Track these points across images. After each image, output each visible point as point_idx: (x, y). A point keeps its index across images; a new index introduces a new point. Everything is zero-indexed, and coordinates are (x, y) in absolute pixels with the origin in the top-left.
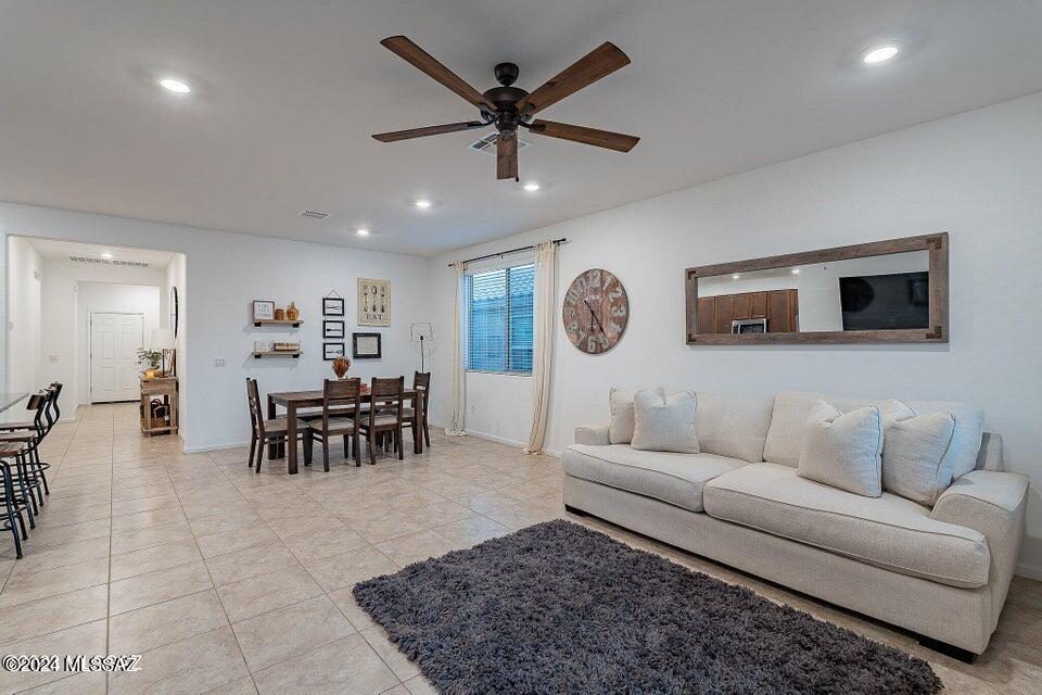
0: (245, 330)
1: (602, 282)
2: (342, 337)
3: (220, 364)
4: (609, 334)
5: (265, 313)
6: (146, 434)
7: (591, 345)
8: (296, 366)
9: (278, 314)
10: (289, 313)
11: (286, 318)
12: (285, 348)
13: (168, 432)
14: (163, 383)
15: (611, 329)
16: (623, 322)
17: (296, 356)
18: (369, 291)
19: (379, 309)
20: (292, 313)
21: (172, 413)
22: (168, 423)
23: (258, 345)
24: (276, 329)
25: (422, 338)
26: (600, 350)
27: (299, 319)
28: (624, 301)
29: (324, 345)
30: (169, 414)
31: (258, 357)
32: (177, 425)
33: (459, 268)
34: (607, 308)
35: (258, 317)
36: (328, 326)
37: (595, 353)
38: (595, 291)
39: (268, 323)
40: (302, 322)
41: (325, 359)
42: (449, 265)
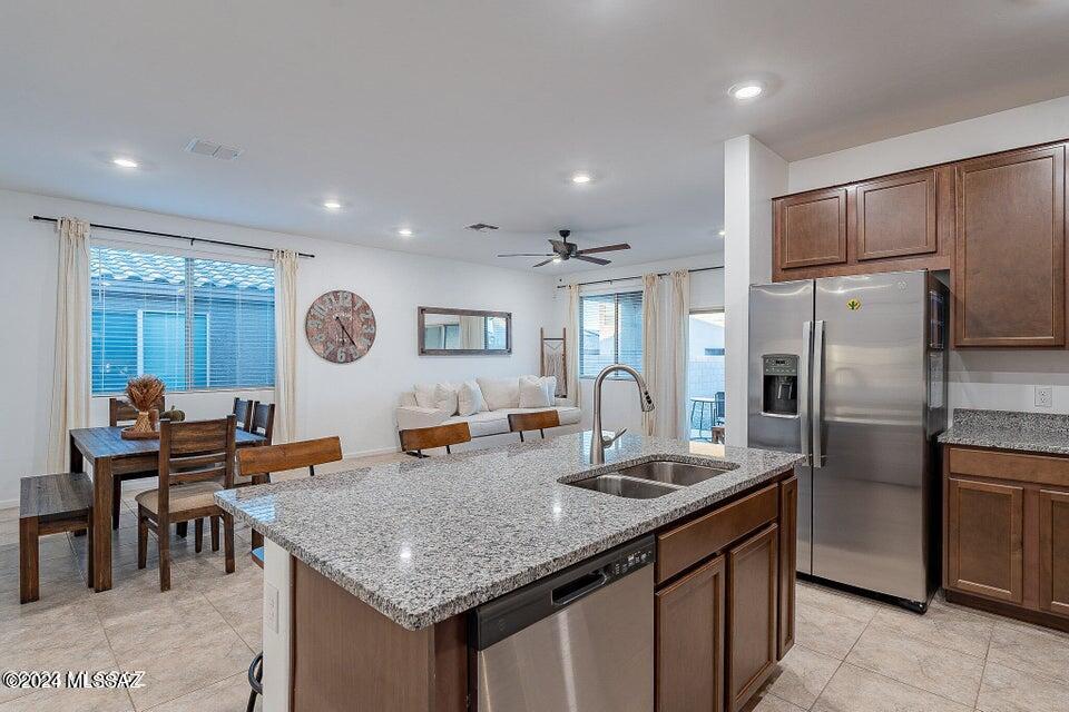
1: (354, 304)
4: (360, 347)
7: (340, 355)
15: (360, 344)
16: (371, 338)
26: (350, 359)
28: (371, 322)
34: (357, 325)
37: (346, 362)
38: (346, 310)
42: (37, 218)
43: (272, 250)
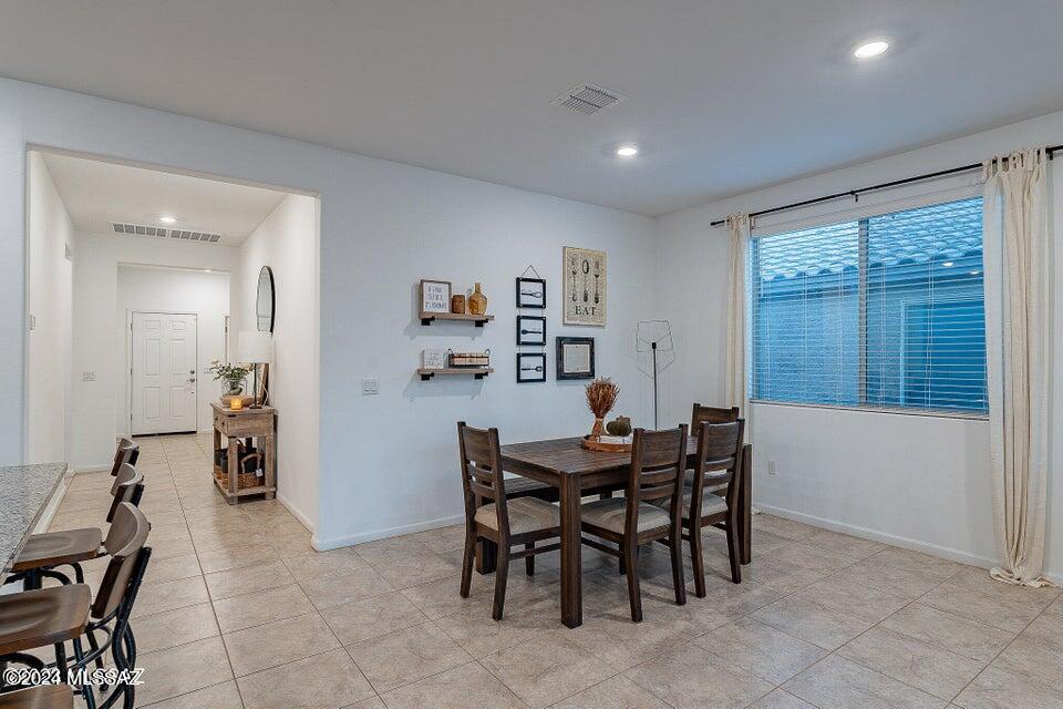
0: (407, 331)
2: (543, 344)
3: (370, 390)
5: (437, 303)
6: (229, 501)
8: (479, 393)
9: (456, 303)
10: (472, 303)
11: (467, 310)
12: (467, 362)
13: (261, 497)
14: (255, 417)
17: (479, 376)
18: (579, 268)
19: (591, 298)
20: (475, 301)
21: (267, 465)
22: (262, 481)
23: (427, 356)
24: (452, 328)
25: (654, 346)
27: (487, 313)
29: (519, 356)
30: (263, 467)
31: (425, 377)
32: (275, 486)
35: (428, 309)
36: (525, 325)
39: (442, 319)
40: (492, 318)
41: (519, 381)
42: (713, 224)
43: (981, 165)
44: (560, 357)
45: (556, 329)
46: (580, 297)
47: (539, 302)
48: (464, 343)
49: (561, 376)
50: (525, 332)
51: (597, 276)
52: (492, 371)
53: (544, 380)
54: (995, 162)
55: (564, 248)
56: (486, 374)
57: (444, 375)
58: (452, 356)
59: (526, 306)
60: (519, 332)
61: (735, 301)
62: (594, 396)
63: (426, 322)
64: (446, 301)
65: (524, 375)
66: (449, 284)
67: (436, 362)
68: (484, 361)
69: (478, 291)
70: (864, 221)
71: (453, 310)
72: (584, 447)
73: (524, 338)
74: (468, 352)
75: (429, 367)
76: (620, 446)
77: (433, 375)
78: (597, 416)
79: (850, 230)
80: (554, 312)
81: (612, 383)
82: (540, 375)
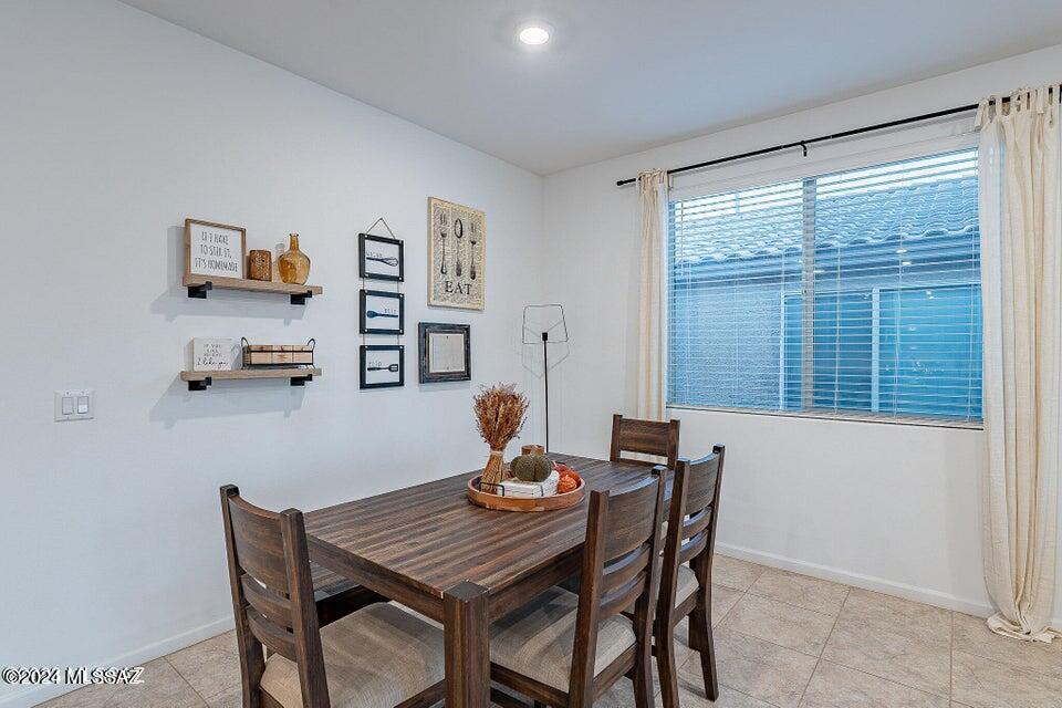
0: (159, 306)
2: (399, 332)
5: (218, 259)
8: (298, 407)
9: (254, 264)
10: (285, 265)
11: (275, 276)
12: (276, 358)
17: (297, 381)
18: (449, 228)
19: (466, 271)
20: (290, 263)
23: (199, 351)
24: (249, 304)
25: (545, 336)
27: (311, 282)
29: (363, 349)
31: (195, 386)
33: (660, 187)
35: (201, 270)
36: (373, 304)
39: (229, 288)
40: (320, 291)
41: (363, 386)
42: (620, 183)
43: (976, 106)
44: (424, 351)
45: (417, 312)
46: (451, 269)
47: (395, 272)
48: (272, 328)
49: (426, 377)
50: (373, 315)
51: (473, 243)
52: (319, 372)
53: (401, 383)
54: (992, 103)
55: (429, 199)
56: (309, 378)
57: (229, 381)
58: (248, 350)
59: (373, 276)
60: (363, 314)
61: (650, 280)
62: (490, 415)
63: (196, 292)
64: (237, 259)
65: (371, 378)
66: (243, 231)
67: (216, 360)
68: (305, 358)
69: (294, 245)
70: (809, 182)
71: (250, 276)
72: (475, 505)
73: (371, 323)
74: (276, 343)
75: (201, 369)
76: (538, 502)
77: (209, 381)
78: (493, 448)
79: (792, 192)
80: (416, 287)
81: (517, 391)
82: (395, 377)
